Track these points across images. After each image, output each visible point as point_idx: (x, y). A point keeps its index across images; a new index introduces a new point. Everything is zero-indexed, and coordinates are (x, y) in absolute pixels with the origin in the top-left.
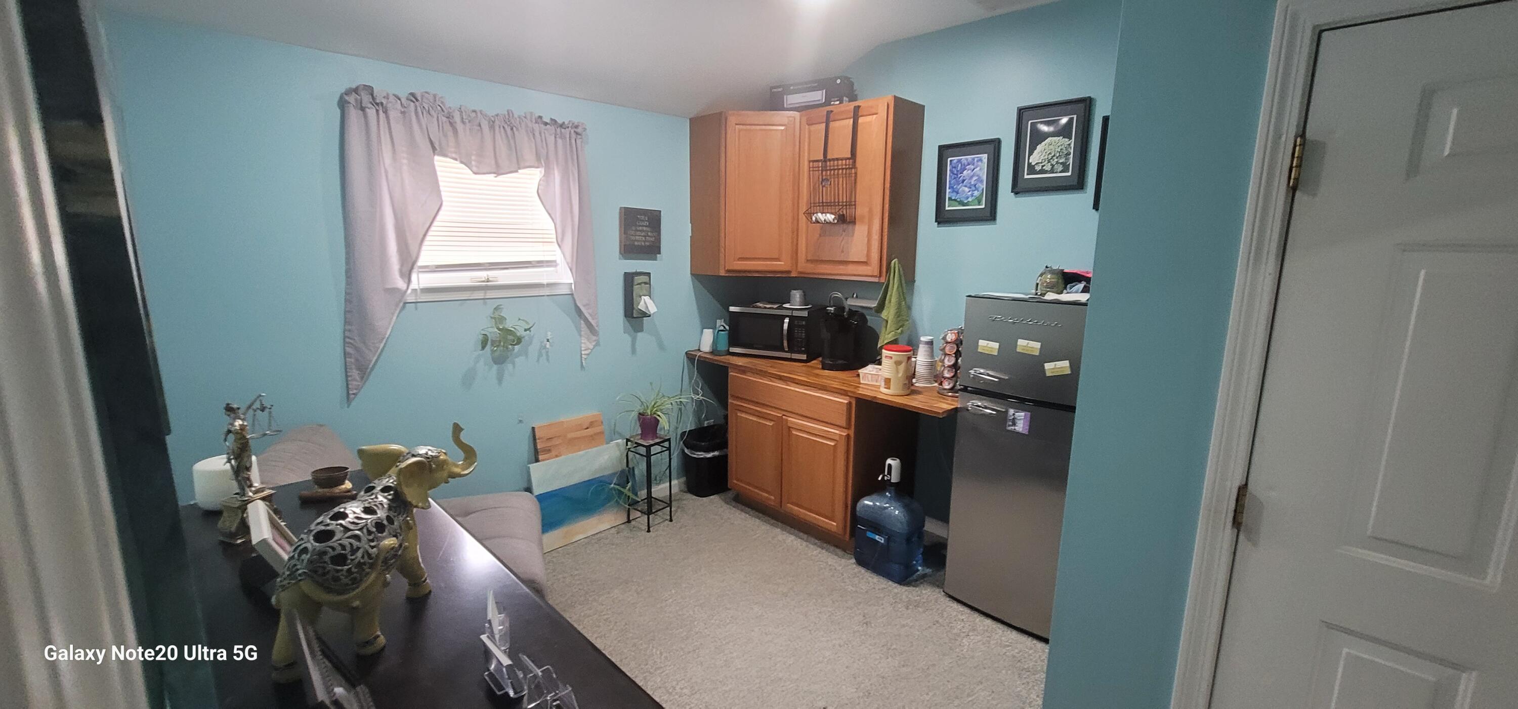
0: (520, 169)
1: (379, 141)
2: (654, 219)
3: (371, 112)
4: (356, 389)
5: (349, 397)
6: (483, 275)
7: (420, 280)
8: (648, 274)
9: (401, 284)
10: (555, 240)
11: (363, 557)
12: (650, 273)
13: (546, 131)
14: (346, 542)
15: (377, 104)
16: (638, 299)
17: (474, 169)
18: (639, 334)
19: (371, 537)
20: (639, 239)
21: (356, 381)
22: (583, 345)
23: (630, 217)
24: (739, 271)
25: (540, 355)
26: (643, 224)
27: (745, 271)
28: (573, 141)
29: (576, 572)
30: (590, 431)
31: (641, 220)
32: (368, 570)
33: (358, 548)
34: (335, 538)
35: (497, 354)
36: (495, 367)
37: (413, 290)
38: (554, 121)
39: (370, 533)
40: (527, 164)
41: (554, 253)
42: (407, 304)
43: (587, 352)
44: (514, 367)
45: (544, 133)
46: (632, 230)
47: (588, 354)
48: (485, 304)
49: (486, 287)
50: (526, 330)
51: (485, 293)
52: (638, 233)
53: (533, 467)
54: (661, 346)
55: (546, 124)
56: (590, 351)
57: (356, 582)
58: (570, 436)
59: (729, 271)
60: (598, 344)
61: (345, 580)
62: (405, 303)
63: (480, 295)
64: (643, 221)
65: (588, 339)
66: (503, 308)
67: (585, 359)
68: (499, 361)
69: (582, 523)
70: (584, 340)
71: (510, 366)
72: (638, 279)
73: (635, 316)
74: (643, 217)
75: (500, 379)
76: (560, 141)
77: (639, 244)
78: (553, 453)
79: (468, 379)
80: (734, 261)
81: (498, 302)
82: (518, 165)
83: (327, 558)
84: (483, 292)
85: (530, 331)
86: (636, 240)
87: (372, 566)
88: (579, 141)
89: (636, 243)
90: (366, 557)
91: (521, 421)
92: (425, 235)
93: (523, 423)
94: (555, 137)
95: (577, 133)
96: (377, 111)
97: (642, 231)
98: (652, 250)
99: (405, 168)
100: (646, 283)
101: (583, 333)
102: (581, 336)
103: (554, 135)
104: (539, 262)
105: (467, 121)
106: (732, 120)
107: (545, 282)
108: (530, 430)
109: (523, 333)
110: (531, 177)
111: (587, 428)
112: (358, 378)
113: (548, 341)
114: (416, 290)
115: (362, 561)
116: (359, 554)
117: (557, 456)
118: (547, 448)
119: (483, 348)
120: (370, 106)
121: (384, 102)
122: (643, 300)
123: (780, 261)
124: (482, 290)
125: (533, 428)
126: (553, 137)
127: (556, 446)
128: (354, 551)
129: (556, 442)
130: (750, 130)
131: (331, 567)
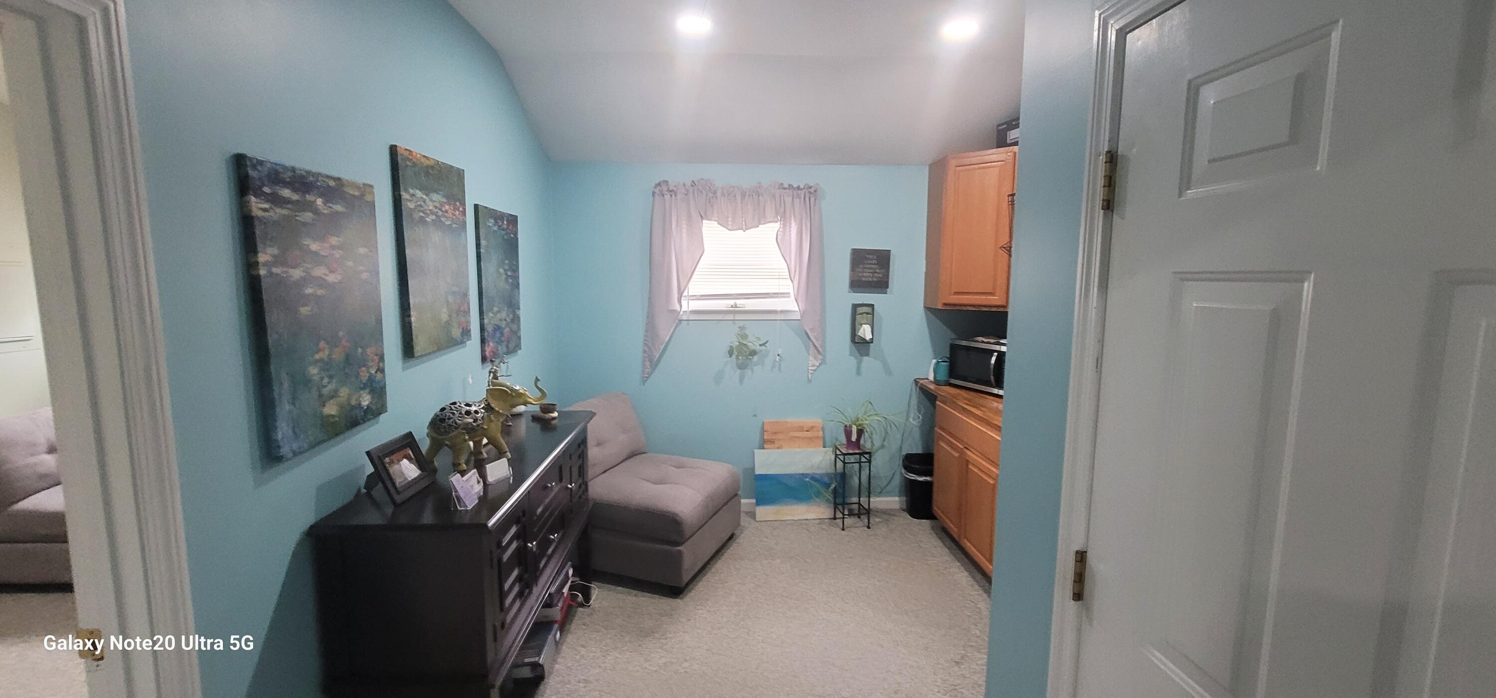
0: (760, 224)
1: (671, 216)
2: (883, 258)
3: (667, 197)
4: (648, 374)
5: (644, 380)
6: (732, 302)
7: (688, 306)
8: (872, 306)
9: (677, 307)
10: (788, 277)
11: (452, 422)
12: (873, 305)
13: (785, 195)
14: (447, 414)
15: (671, 191)
16: (859, 326)
17: (730, 227)
18: (865, 358)
19: (460, 416)
20: (867, 275)
21: (648, 369)
22: (810, 362)
23: (859, 257)
24: (955, 305)
25: (774, 367)
26: (871, 262)
27: (961, 305)
28: (807, 199)
29: (765, 540)
30: (809, 434)
31: (868, 259)
32: (454, 430)
33: (452, 418)
34: (445, 411)
35: (740, 362)
36: (739, 371)
37: (683, 311)
38: (791, 186)
39: (461, 413)
40: (768, 220)
41: (788, 286)
42: (683, 322)
43: (813, 368)
44: (752, 372)
45: (783, 196)
46: (860, 268)
47: (815, 370)
48: (734, 323)
49: (735, 311)
50: (760, 345)
51: (734, 316)
52: (867, 270)
53: (757, 452)
54: (888, 372)
55: (786, 189)
56: (816, 367)
57: (448, 433)
58: (792, 434)
59: (945, 304)
60: (823, 362)
61: (442, 430)
62: (681, 321)
63: (731, 317)
64: (872, 259)
65: (815, 358)
66: (746, 328)
67: (812, 373)
68: (742, 367)
69: (793, 507)
70: (811, 358)
71: (749, 372)
72: (860, 310)
73: (856, 341)
74: (872, 256)
75: (741, 380)
76: (797, 201)
77: (867, 279)
78: (776, 445)
79: (718, 378)
80: (950, 294)
81: (741, 324)
82: (760, 219)
83: (438, 418)
84: (733, 315)
85: (766, 346)
86: (863, 276)
87: (456, 428)
88: (812, 200)
89: (864, 279)
90: (454, 423)
91: (755, 415)
92: (692, 275)
93: (756, 417)
94: (793, 198)
95: (810, 193)
96: (671, 196)
97: (871, 268)
98: (881, 285)
99: (684, 231)
100: (868, 313)
101: (811, 352)
102: (809, 354)
103: (792, 196)
104: (774, 294)
105: (726, 194)
106: (953, 163)
107: (779, 309)
108: (761, 423)
109: (758, 348)
110: (770, 230)
111: (808, 431)
112: (649, 367)
113: (778, 355)
114: (686, 311)
115: (451, 424)
116: (451, 420)
117: (778, 448)
118: (773, 440)
119: (731, 356)
120: (667, 193)
121: (675, 189)
122: (862, 328)
123: (994, 296)
124: (731, 313)
125: (763, 423)
126: (790, 199)
127: (779, 440)
128: (449, 419)
129: (780, 436)
130: (969, 170)
131: (439, 422)
